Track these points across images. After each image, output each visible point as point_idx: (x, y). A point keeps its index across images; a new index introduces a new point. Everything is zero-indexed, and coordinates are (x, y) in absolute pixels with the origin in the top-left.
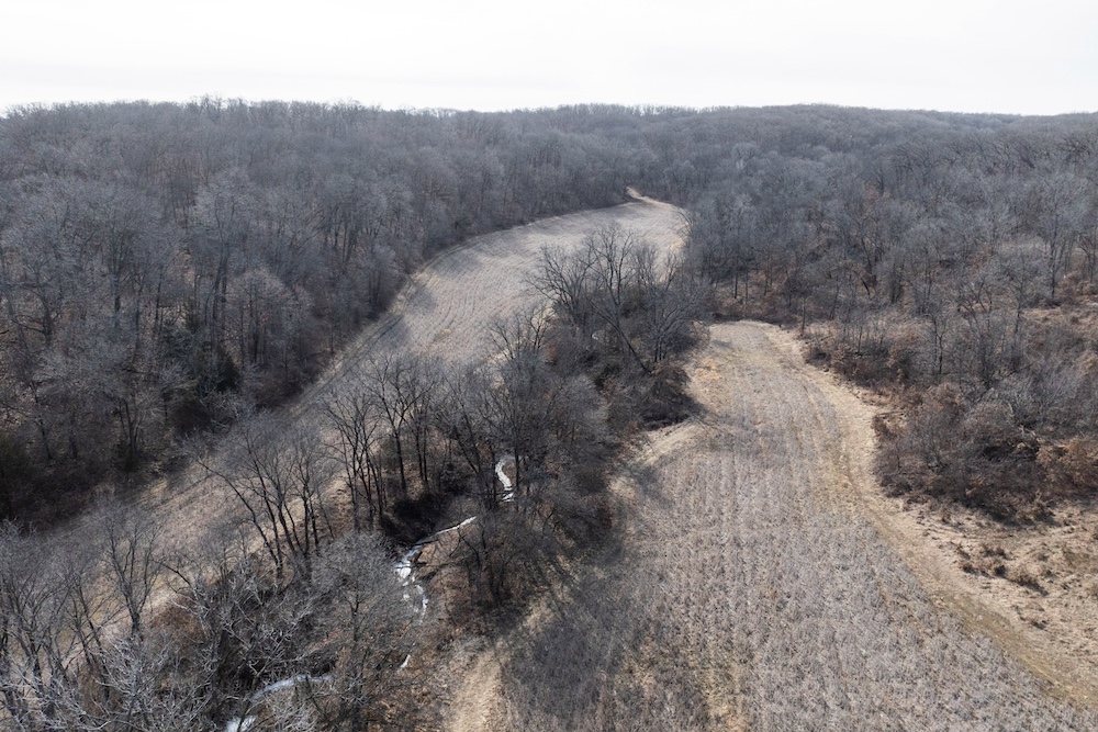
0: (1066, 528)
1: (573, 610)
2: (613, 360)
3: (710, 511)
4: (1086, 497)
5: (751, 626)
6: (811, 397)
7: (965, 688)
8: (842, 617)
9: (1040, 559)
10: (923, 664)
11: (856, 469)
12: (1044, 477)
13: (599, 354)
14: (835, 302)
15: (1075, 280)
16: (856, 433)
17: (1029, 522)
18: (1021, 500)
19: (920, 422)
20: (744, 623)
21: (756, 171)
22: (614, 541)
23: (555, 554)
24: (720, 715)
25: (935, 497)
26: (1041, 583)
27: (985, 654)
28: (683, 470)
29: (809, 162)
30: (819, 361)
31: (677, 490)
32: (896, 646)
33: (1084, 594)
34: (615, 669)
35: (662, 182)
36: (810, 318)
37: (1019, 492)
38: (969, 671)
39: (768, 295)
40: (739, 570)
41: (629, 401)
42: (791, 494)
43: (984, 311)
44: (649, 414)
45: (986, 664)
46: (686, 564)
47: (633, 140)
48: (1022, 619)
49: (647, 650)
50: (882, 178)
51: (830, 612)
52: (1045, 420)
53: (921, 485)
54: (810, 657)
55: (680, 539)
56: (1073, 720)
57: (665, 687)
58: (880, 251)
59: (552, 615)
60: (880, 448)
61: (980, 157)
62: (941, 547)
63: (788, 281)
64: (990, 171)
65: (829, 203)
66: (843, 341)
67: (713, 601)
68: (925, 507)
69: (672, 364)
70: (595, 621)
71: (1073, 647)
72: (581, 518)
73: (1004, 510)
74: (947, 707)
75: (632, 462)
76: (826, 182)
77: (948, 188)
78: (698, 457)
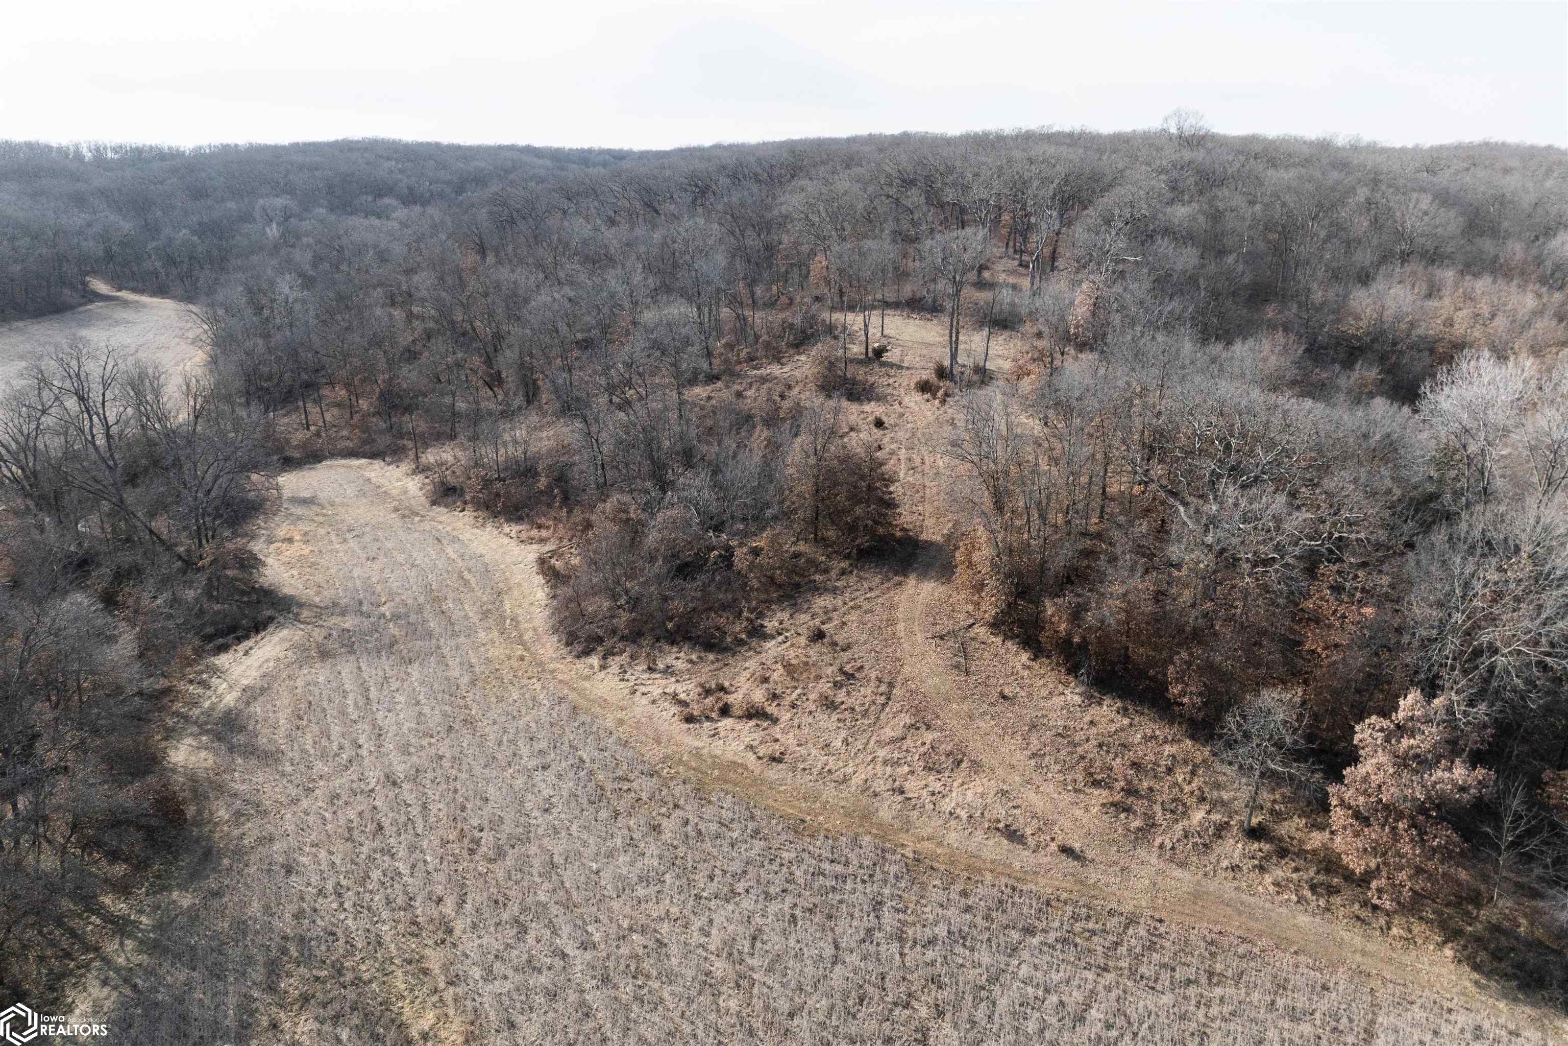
0: (780, 638)
1: (150, 972)
2: (126, 558)
3: (341, 748)
4: (791, 597)
5: (439, 890)
6: (449, 550)
7: (718, 864)
8: (556, 831)
9: (762, 683)
10: (667, 853)
11: (531, 633)
12: (746, 584)
13: (97, 554)
14: (454, 414)
15: (730, 346)
16: (520, 585)
17: (741, 643)
18: (728, 618)
19: (595, 552)
20: (428, 889)
21: (298, 238)
22: (197, 841)
23: (95, 896)
24: (426, 1028)
25: (634, 642)
26: (769, 710)
27: (731, 815)
28: (284, 700)
29: (377, 222)
30: (450, 499)
31: (282, 732)
32: (631, 843)
33: (812, 707)
34: (249, 1032)
35: (147, 265)
36: (424, 441)
37: (724, 610)
38: (718, 842)
39: (356, 417)
40: (403, 819)
41: (170, 617)
42: (453, 691)
43: (641, 399)
44: (209, 630)
45: (734, 826)
46: (323, 837)
47: (79, 200)
48: (759, 758)
49: (291, 985)
50: (481, 238)
51: (541, 831)
52: (733, 517)
53: (614, 632)
54: (529, 900)
55: (305, 803)
56: (833, 853)
57: (335, 1025)
58: (498, 337)
59: (115, 995)
60: (554, 597)
61: (596, 204)
62: (654, 702)
63: (382, 394)
64: (612, 222)
65: (416, 278)
66: (476, 465)
67: (376, 875)
68: (624, 658)
69: (230, 546)
70: (195, 974)
71: (815, 771)
72: (128, 822)
73: (713, 636)
74: (705, 894)
75: (197, 711)
76: (406, 249)
77: (567, 246)
78: (304, 675)
